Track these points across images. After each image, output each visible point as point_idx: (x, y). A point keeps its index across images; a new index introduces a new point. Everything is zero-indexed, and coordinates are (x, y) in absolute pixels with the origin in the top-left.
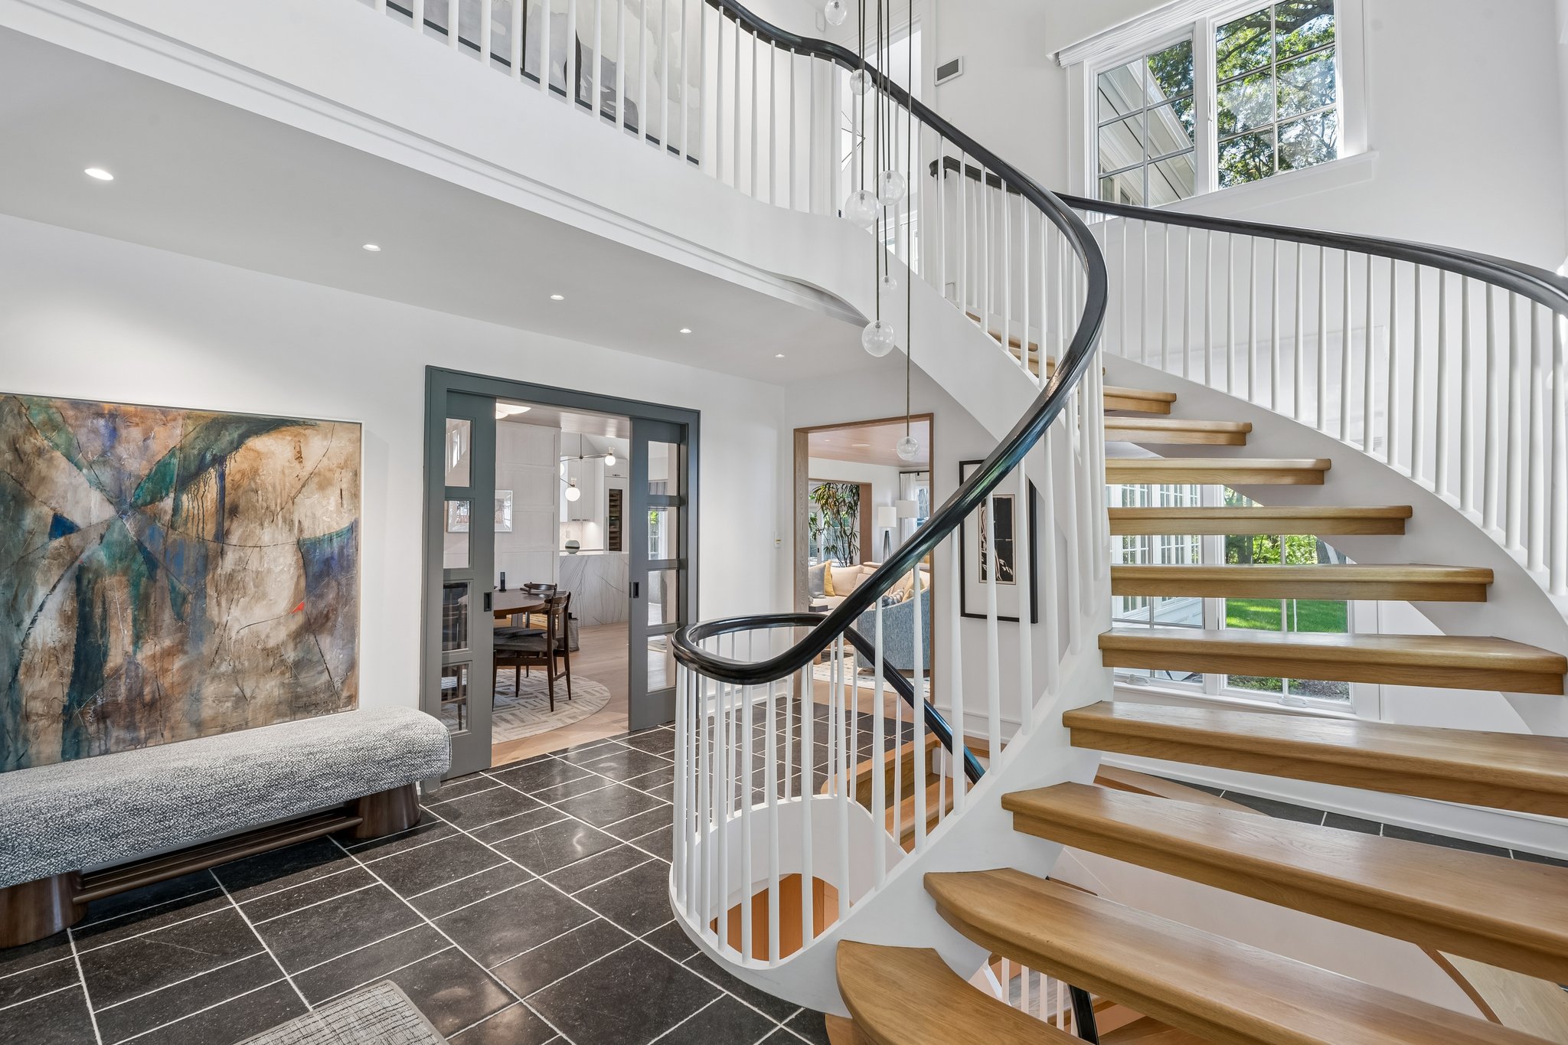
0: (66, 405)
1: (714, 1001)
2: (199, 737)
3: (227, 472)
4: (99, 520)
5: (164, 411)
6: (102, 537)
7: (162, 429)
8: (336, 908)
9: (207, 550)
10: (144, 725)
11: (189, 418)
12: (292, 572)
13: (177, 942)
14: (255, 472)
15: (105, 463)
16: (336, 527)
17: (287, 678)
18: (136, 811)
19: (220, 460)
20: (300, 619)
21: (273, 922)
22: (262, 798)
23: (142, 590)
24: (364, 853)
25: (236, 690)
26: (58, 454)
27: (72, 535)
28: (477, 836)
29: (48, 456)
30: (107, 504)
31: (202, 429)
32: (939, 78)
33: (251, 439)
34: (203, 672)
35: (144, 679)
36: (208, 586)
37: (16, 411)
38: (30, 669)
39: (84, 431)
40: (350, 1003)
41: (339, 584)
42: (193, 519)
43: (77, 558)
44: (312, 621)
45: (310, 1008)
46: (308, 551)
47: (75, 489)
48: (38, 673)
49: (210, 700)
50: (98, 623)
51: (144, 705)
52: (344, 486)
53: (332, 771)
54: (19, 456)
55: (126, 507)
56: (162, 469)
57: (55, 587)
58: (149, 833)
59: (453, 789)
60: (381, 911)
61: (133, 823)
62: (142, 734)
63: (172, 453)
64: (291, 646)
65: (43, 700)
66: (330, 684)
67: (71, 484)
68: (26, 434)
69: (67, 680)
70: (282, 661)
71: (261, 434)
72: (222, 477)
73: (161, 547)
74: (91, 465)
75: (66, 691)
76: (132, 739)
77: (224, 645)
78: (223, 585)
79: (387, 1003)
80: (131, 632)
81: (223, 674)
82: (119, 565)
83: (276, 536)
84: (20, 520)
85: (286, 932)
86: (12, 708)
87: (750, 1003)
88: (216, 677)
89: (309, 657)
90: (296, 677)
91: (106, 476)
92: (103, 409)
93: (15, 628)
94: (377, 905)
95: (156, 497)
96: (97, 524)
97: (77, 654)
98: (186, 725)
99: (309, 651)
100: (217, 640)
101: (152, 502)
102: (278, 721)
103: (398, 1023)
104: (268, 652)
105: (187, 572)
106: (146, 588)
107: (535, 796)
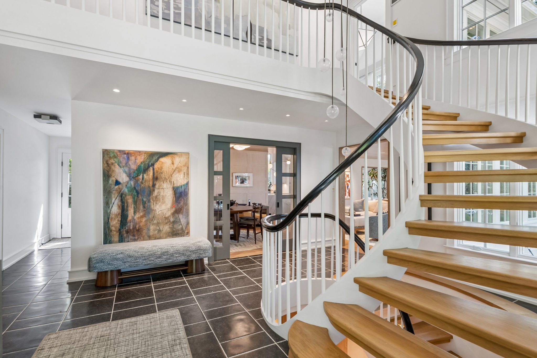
0: (118, 152)
1: (259, 332)
2: (149, 240)
3: (155, 168)
4: (126, 181)
5: (139, 152)
6: (126, 186)
7: (139, 157)
8: (174, 289)
9: (150, 189)
10: (136, 235)
11: (145, 153)
12: (171, 196)
13: (137, 291)
14: (162, 168)
15: (126, 166)
16: (183, 184)
17: (171, 226)
18: (130, 256)
19: (153, 165)
20: (174, 209)
21: (159, 290)
22: (160, 257)
23: (135, 199)
24: (187, 277)
25: (158, 228)
26: (116, 164)
27: (120, 185)
28: (217, 276)
29: (114, 165)
30: (127, 177)
31: (148, 156)
32: (392, 3)
33: (161, 158)
34: (150, 223)
35: (136, 223)
36: (151, 199)
37: (107, 154)
38: (112, 219)
39: (122, 158)
40: (166, 312)
41: (184, 200)
42: (147, 181)
43: (121, 191)
44: (177, 210)
45: (157, 312)
46: (176, 190)
47: (120, 173)
48: (113, 220)
49: (152, 230)
50: (126, 208)
51: (137, 230)
52: (185, 171)
53: (178, 252)
54: (108, 165)
55: (131, 178)
56: (139, 167)
57: (116, 198)
58: (133, 263)
59: (217, 263)
60: (184, 292)
61: (129, 259)
62: (136, 238)
63: (142, 163)
64: (172, 217)
65: (114, 227)
66: (182, 228)
67: (119, 172)
68: (109, 159)
69: (119, 222)
70: (170, 221)
71: (163, 157)
72: (154, 169)
73: (140, 188)
74: (123, 167)
75: (119, 225)
76: (134, 239)
77: (155, 216)
78: (154, 199)
79: (174, 314)
80: (133, 211)
81: (155, 223)
82: (130, 193)
83: (167, 186)
84: (109, 181)
85: (160, 293)
86: (108, 228)
87: (270, 335)
88: (153, 224)
89: (176, 220)
90: (173, 226)
91: (127, 169)
92: (126, 152)
93: (108, 208)
94: (184, 290)
95: (138, 175)
96: (125, 182)
97: (121, 215)
98: (146, 236)
99: (176, 218)
100: (153, 214)
101: (137, 176)
102: (169, 238)
103: (174, 320)
104: (166, 218)
105: (146, 195)
106: (136, 199)
107: (238, 268)
